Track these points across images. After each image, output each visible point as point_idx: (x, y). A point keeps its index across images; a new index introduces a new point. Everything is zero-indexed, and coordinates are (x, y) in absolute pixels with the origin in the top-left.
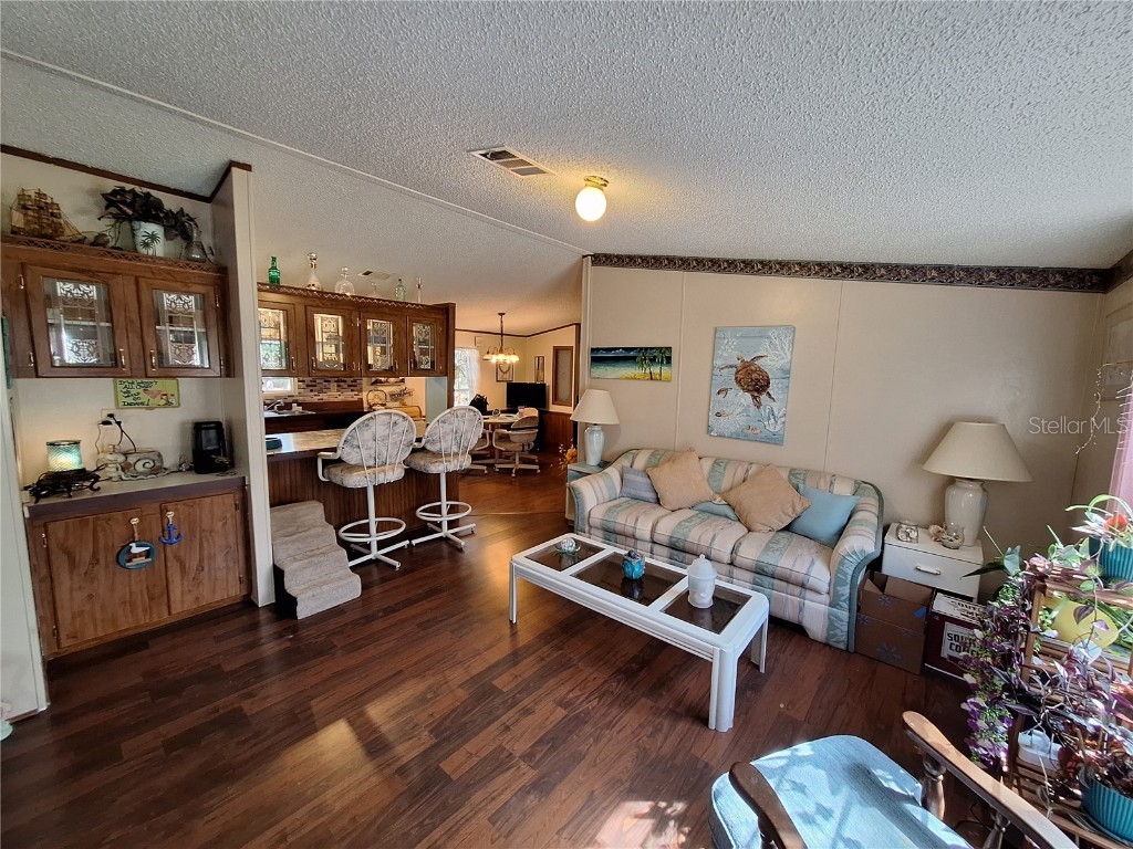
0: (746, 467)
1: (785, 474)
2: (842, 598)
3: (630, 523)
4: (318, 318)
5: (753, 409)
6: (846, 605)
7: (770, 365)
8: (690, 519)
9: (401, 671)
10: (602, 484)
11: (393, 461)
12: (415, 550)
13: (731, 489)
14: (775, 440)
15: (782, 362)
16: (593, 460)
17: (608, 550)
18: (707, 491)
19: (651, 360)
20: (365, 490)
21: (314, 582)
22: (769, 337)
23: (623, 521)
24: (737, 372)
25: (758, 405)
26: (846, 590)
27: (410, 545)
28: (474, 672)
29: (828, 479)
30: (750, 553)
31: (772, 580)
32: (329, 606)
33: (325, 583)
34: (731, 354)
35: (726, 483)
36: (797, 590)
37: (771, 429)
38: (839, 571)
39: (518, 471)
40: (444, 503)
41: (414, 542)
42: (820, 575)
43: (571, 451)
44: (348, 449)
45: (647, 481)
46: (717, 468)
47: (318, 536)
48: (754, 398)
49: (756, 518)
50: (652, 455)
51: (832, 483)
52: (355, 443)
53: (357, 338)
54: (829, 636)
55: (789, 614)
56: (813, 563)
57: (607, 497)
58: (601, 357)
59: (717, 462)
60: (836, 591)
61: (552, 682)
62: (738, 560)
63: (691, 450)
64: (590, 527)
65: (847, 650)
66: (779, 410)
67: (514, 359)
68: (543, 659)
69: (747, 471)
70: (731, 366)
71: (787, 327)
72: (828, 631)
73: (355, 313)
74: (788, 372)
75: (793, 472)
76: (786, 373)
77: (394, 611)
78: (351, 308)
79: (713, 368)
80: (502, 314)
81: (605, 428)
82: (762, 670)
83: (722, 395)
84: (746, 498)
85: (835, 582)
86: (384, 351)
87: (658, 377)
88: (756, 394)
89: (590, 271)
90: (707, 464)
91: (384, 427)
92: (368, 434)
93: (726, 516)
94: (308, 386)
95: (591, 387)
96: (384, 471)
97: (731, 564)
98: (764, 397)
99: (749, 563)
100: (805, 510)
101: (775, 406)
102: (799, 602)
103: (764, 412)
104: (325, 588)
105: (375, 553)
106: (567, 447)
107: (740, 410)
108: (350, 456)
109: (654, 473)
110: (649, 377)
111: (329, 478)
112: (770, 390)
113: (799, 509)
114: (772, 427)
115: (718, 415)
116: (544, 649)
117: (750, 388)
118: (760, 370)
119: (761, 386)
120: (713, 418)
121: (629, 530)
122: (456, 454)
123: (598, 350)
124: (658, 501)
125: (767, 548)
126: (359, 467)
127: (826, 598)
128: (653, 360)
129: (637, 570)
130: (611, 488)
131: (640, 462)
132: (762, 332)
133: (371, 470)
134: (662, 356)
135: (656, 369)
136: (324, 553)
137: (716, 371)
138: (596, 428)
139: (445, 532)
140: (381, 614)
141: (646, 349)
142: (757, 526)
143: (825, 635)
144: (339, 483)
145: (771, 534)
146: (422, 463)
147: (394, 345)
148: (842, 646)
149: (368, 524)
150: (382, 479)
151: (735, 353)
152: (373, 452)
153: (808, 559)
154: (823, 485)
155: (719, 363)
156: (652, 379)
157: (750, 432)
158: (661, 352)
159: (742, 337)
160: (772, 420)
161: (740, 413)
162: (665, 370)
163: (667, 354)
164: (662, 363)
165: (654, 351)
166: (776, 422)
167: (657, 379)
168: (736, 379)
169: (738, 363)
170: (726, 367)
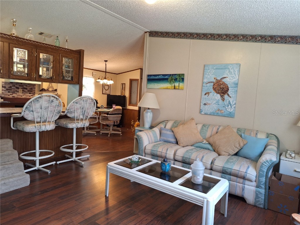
0: (217, 127)
1: (235, 130)
2: (262, 183)
3: (164, 151)
4: (15, 50)
5: (221, 101)
6: (263, 187)
7: (229, 81)
8: (192, 150)
9: (49, 217)
10: (151, 134)
11: (50, 120)
12: (58, 166)
13: (211, 137)
14: (231, 115)
15: (234, 80)
16: (147, 125)
17: (154, 161)
18: (199, 137)
19: (174, 80)
20: (34, 133)
21: (5, 177)
22: (229, 69)
23: (161, 150)
24: (214, 85)
25: (223, 100)
26: (263, 179)
27: (56, 164)
28: (87, 217)
29: (255, 132)
30: (220, 163)
31: (230, 176)
32: (12, 189)
33: (11, 178)
34: (211, 77)
35: (208, 134)
36: (241, 180)
37: (229, 110)
38: (261, 170)
39: (111, 134)
40: (75, 145)
41: (58, 162)
42: (252, 173)
43: (137, 123)
44: (27, 112)
45: (172, 133)
46: (204, 128)
47: (9, 155)
48: (222, 96)
49: (222, 149)
50: (175, 122)
51: (256, 134)
52: (31, 109)
53: (34, 62)
54: (256, 201)
55: (238, 192)
56: (248, 167)
57: (153, 141)
58: (152, 79)
59: (204, 126)
60: (259, 180)
61: (125, 221)
62: (214, 167)
63: (192, 119)
64: (145, 154)
65: (264, 208)
66: (233, 102)
67: (111, 82)
68: (121, 212)
69: (218, 129)
70: (211, 82)
71: (237, 64)
72: (255, 199)
73: (34, 50)
74: (237, 84)
75: (239, 130)
76: (236, 85)
77: (47, 192)
78: (32, 47)
79: (203, 83)
80: (106, 61)
81: (153, 110)
82: (226, 216)
83: (207, 95)
84: (218, 140)
85: (259, 176)
86: (48, 70)
87: (178, 88)
88: (222, 95)
89: (148, 39)
90: (200, 127)
91: (46, 103)
92: (38, 105)
93: (209, 149)
94: (7, 90)
95: (147, 92)
96: (45, 125)
97: (211, 169)
98: (226, 96)
99: (219, 168)
100: (244, 145)
101: (231, 100)
102: (243, 186)
103: (226, 102)
104: (11, 180)
105: (38, 166)
106: (135, 122)
107: (215, 102)
108: (28, 116)
109: (175, 130)
110: (174, 88)
111: (16, 128)
112: (229, 92)
113: (242, 145)
114: (229, 109)
115: (205, 104)
116: (122, 207)
117: (220, 92)
118: (224, 84)
119: (225, 91)
120: (202, 106)
121: (163, 155)
122: (82, 120)
123: (151, 75)
124: (177, 143)
125: (228, 161)
126: (32, 122)
127: (254, 184)
128: (176, 80)
129: (167, 168)
130: (155, 137)
131: (169, 125)
132: (225, 67)
133: (38, 124)
134: (180, 78)
135: (177, 84)
136: (11, 164)
137: (204, 85)
138: (149, 111)
139: (74, 158)
140: (40, 193)
141: (173, 75)
142: (223, 153)
143: (254, 201)
144: (21, 130)
145: (229, 156)
146: (65, 123)
147: (53, 68)
148: (262, 206)
149: (35, 153)
150: (43, 128)
151: (213, 76)
152: (40, 114)
153: (246, 166)
154: (253, 134)
155: (205, 80)
156: (175, 88)
157: (219, 112)
158: (179, 76)
159: (216, 69)
160: (230, 106)
161: (215, 103)
162: (181, 84)
163: (182, 77)
164: (180, 81)
165: (176, 76)
166: (231, 107)
167: (177, 89)
168: (213, 88)
169: (215, 81)
170: (209, 83)
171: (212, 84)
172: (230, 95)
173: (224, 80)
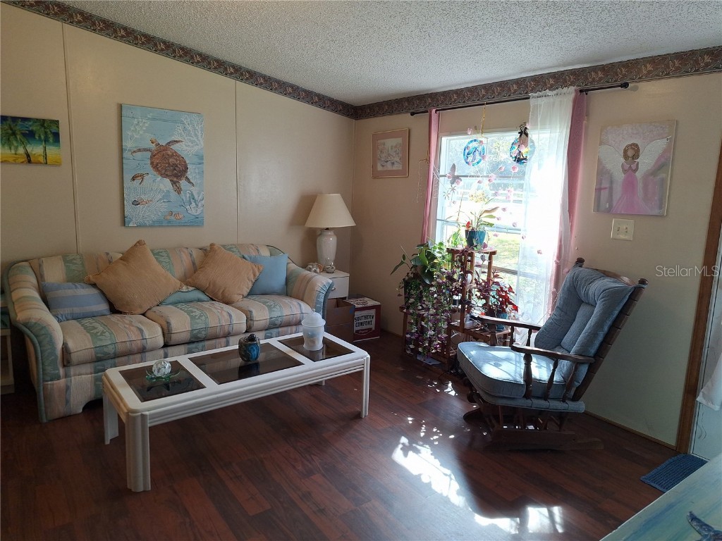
5: (173, 194)
7: (185, 149)
14: (197, 222)
15: (196, 148)
19: (24, 135)
22: (182, 122)
24: (153, 156)
25: (179, 190)
34: (142, 136)
37: (193, 212)
46: (162, 258)
48: (174, 183)
51: (257, 250)
66: (199, 194)
70: (146, 150)
74: (201, 158)
79: (122, 151)
83: (138, 181)
87: (41, 159)
88: (175, 179)
98: (183, 183)
101: (195, 190)
103: (185, 196)
107: (160, 196)
110: (25, 159)
112: (190, 174)
114: (193, 211)
115: (136, 203)
117: (169, 173)
118: (175, 155)
119: (180, 171)
120: (129, 209)
124: (115, 310)
128: (30, 136)
132: (174, 117)
134: (47, 131)
135: (36, 150)
137: (127, 155)
151: (149, 136)
155: (129, 144)
156: (29, 161)
157: (173, 218)
158: (42, 125)
159: (154, 119)
160: (193, 204)
161: (160, 200)
162: (52, 151)
163: (54, 129)
164: (46, 141)
165: (30, 123)
166: (197, 205)
167: (39, 163)
168: (152, 163)
169: (153, 146)
170: (139, 150)
171: (149, 154)
172: (192, 181)
173: (174, 147)
